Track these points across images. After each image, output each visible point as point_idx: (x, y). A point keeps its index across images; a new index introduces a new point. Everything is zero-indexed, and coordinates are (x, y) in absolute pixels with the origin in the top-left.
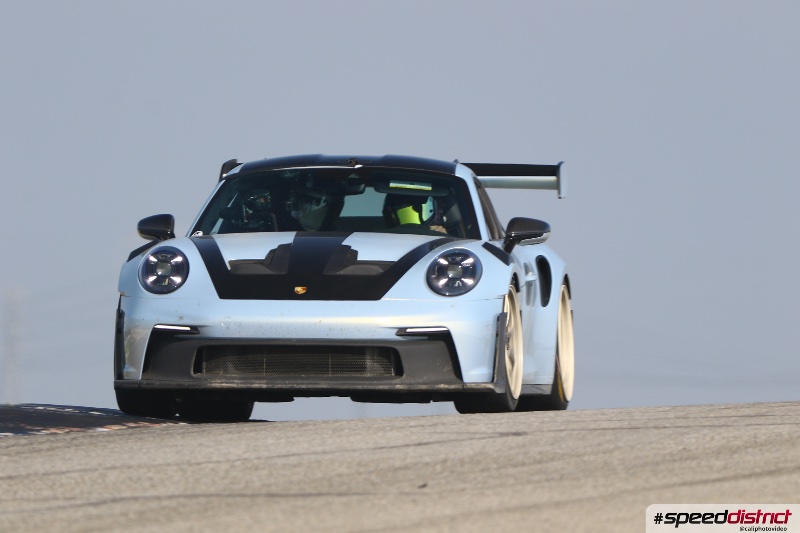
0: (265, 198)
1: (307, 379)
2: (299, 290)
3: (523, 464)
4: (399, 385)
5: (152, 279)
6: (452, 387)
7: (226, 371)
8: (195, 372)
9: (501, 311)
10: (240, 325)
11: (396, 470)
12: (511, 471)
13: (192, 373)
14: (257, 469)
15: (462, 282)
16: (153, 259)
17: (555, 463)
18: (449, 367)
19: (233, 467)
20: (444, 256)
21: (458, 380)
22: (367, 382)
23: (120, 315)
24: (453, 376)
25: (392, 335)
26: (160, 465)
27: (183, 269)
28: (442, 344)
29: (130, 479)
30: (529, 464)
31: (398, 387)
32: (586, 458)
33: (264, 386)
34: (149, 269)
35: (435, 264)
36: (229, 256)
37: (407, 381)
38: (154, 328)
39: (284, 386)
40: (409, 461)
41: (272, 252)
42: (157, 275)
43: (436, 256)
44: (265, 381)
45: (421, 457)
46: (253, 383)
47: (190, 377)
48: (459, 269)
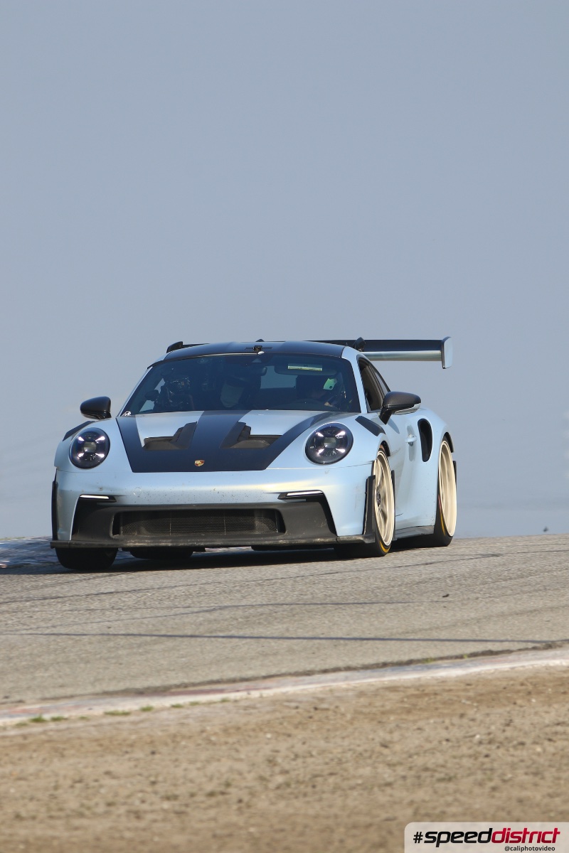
0: (185, 382)
1: (204, 537)
2: (198, 463)
4: (282, 540)
5: (81, 455)
6: (327, 540)
7: (139, 533)
8: (114, 534)
9: (370, 475)
10: (148, 493)
11: (418, 583)
12: (504, 583)
13: (111, 534)
14: (314, 583)
15: (337, 451)
16: (81, 439)
17: (533, 577)
18: (324, 524)
20: (322, 431)
21: (332, 534)
22: (255, 539)
23: (55, 485)
24: (328, 531)
25: (275, 499)
27: (105, 447)
28: (318, 505)
29: (224, 592)
31: (281, 541)
32: (555, 573)
33: (170, 544)
34: (78, 447)
35: (314, 436)
36: (143, 436)
37: (289, 537)
38: (80, 498)
39: (186, 544)
41: (180, 430)
42: (84, 452)
43: (315, 430)
44: (171, 540)
45: (432, 573)
46: (161, 542)
47: (110, 538)
48: (334, 440)
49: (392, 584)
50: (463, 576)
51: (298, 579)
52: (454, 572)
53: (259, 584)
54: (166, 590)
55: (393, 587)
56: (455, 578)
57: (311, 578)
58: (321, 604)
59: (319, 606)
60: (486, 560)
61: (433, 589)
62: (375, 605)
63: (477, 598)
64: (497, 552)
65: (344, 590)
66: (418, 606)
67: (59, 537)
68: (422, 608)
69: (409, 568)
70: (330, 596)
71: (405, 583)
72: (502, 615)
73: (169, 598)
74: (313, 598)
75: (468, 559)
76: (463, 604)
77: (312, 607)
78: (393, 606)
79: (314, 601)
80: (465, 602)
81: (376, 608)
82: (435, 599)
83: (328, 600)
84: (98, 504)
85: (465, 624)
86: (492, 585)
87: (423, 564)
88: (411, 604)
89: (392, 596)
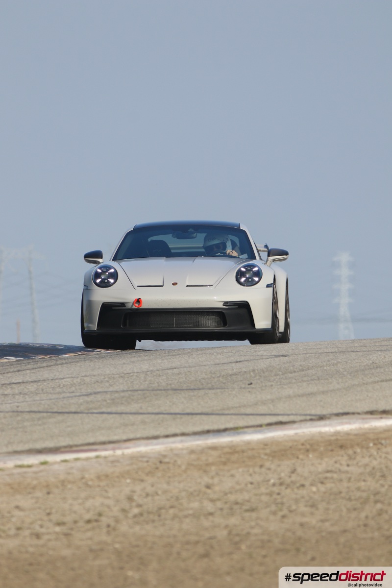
3: (295, 372)
11: (231, 375)
12: (290, 375)
14: (160, 376)
17: (310, 371)
19: (146, 374)
26: (109, 374)
29: (97, 382)
30: (298, 372)
32: (325, 368)
40: (235, 370)
45: (241, 368)
49: (213, 376)
50: (262, 370)
51: (148, 373)
52: (256, 368)
53: (122, 377)
54: (57, 381)
55: (214, 378)
56: (256, 371)
57: (157, 372)
58: (164, 390)
59: (163, 392)
60: (277, 359)
61: (241, 379)
62: (202, 390)
63: (272, 385)
64: (287, 353)
65: (180, 381)
66: (231, 391)
68: (234, 392)
69: (225, 365)
70: (170, 384)
71: (222, 375)
72: (289, 397)
74: (159, 386)
75: (266, 359)
76: (262, 390)
77: (158, 392)
78: (213, 391)
79: (160, 388)
80: (263, 388)
81: (202, 392)
82: (243, 386)
83: (169, 387)
85: (264, 403)
86: (282, 376)
87: (234, 362)
88: (226, 390)
89: (213, 384)
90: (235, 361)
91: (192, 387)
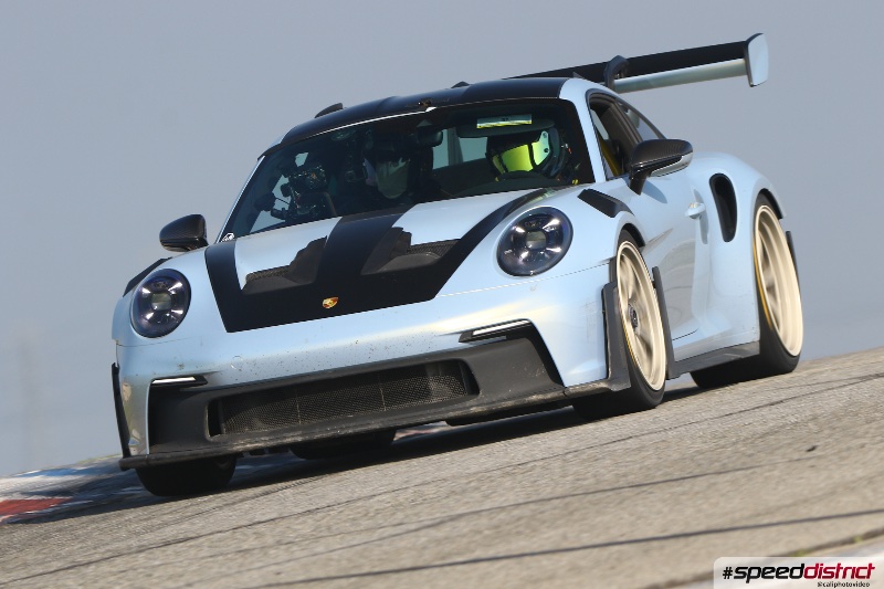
0: (317, 172)
1: (354, 420)
2: (329, 302)
4: (475, 407)
5: (149, 316)
6: (549, 396)
7: (251, 427)
8: (212, 434)
9: (606, 280)
10: (255, 363)
11: (763, 436)
13: (208, 436)
14: (596, 460)
15: (547, 252)
18: (541, 371)
20: (521, 223)
21: (557, 386)
22: (432, 411)
23: (115, 371)
24: (548, 381)
25: (454, 343)
27: (184, 298)
28: (526, 343)
31: (474, 410)
33: (300, 439)
34: (142, 304)
35: (510, 234)
36: (244, 269)
37: (486, 400)
38: (152, 385)
40: (770, 424)
41: (301, 253)
42: (154, 311)
43: (510, 224)
44: (300, 432)
45: (783, 418)
46: (285, 437)
47: (209, 443)
48: (541, 236)
49: (722, 442)
51: (569, 456)
52: (818, 412)
53: (508, 474)
54: (360, 504)
55: (723, 447)
56: (821, 420)
57: (591, 451)
58: (612, 489)
59: (610, 493)
60: (867, 386)
61: (789, 441)
62: (700, 479)
63: (863, 446)
65: (646, 464)
66: (770, 471)
67: (133, 452)
68: (776, 473)
69: (745, 414)
70: (625, 475)
71: (742, 438)
73: (366, 515)
74: (598, 482)
75: (838, 388)
76: (841, 458)
77: (599, 496)
78: (728, 477)
79: (601, 487)
80: (844, 454)
81: (701, 483)
82: (796, 456)
83: (622, 483)
84: (181, 390)
85: (849, 488)
87: (766, 405)
88: (756, 470)
89: (726, 461)
90: (765, 402)
91: (677, 475)
